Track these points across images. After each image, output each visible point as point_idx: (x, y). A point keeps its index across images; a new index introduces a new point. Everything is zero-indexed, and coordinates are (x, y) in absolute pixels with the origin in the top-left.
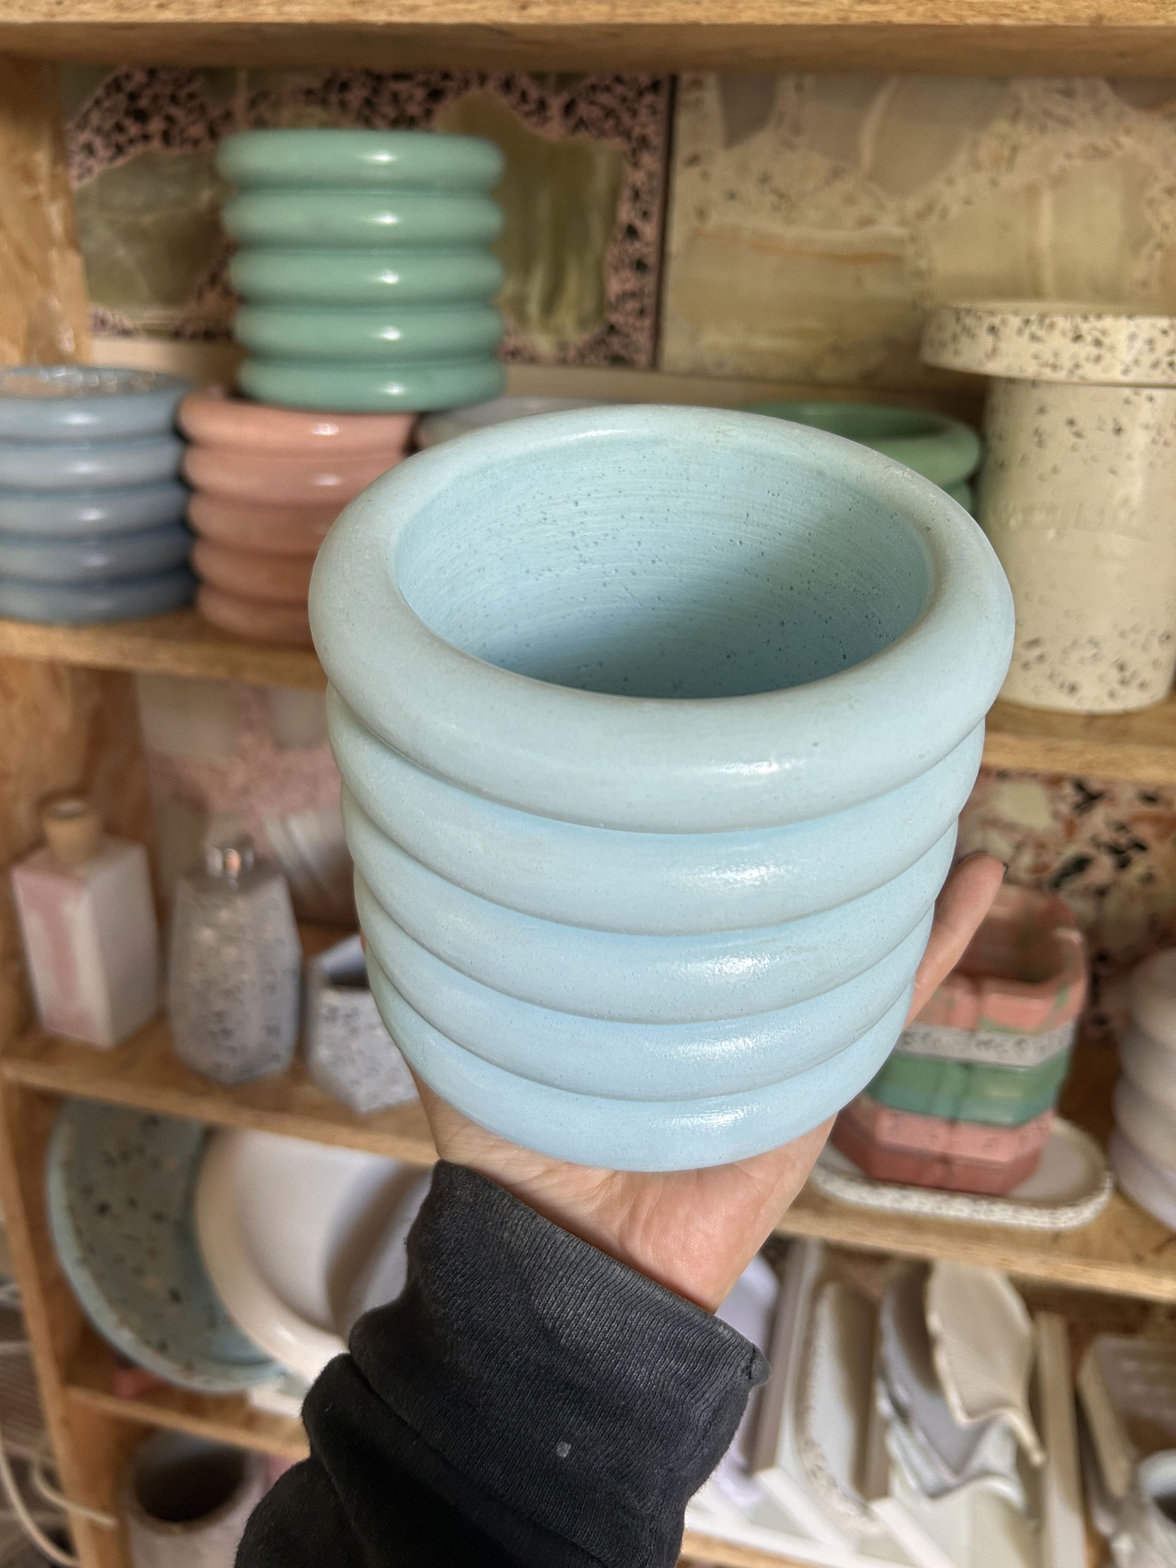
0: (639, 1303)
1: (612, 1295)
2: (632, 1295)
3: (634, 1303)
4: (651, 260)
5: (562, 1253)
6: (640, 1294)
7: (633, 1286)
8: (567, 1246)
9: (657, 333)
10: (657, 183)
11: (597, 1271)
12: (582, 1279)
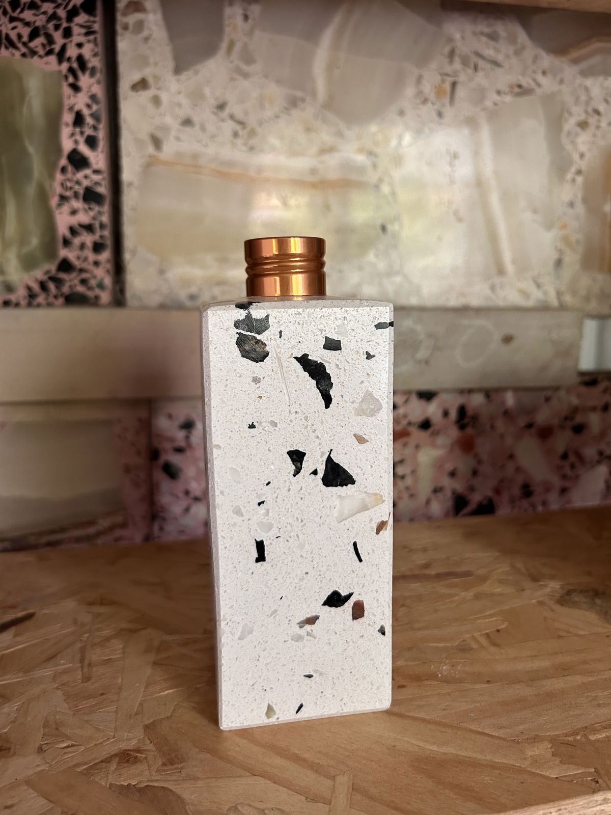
4: (103, 190)
9: (118, 268)
10: (101, 108)
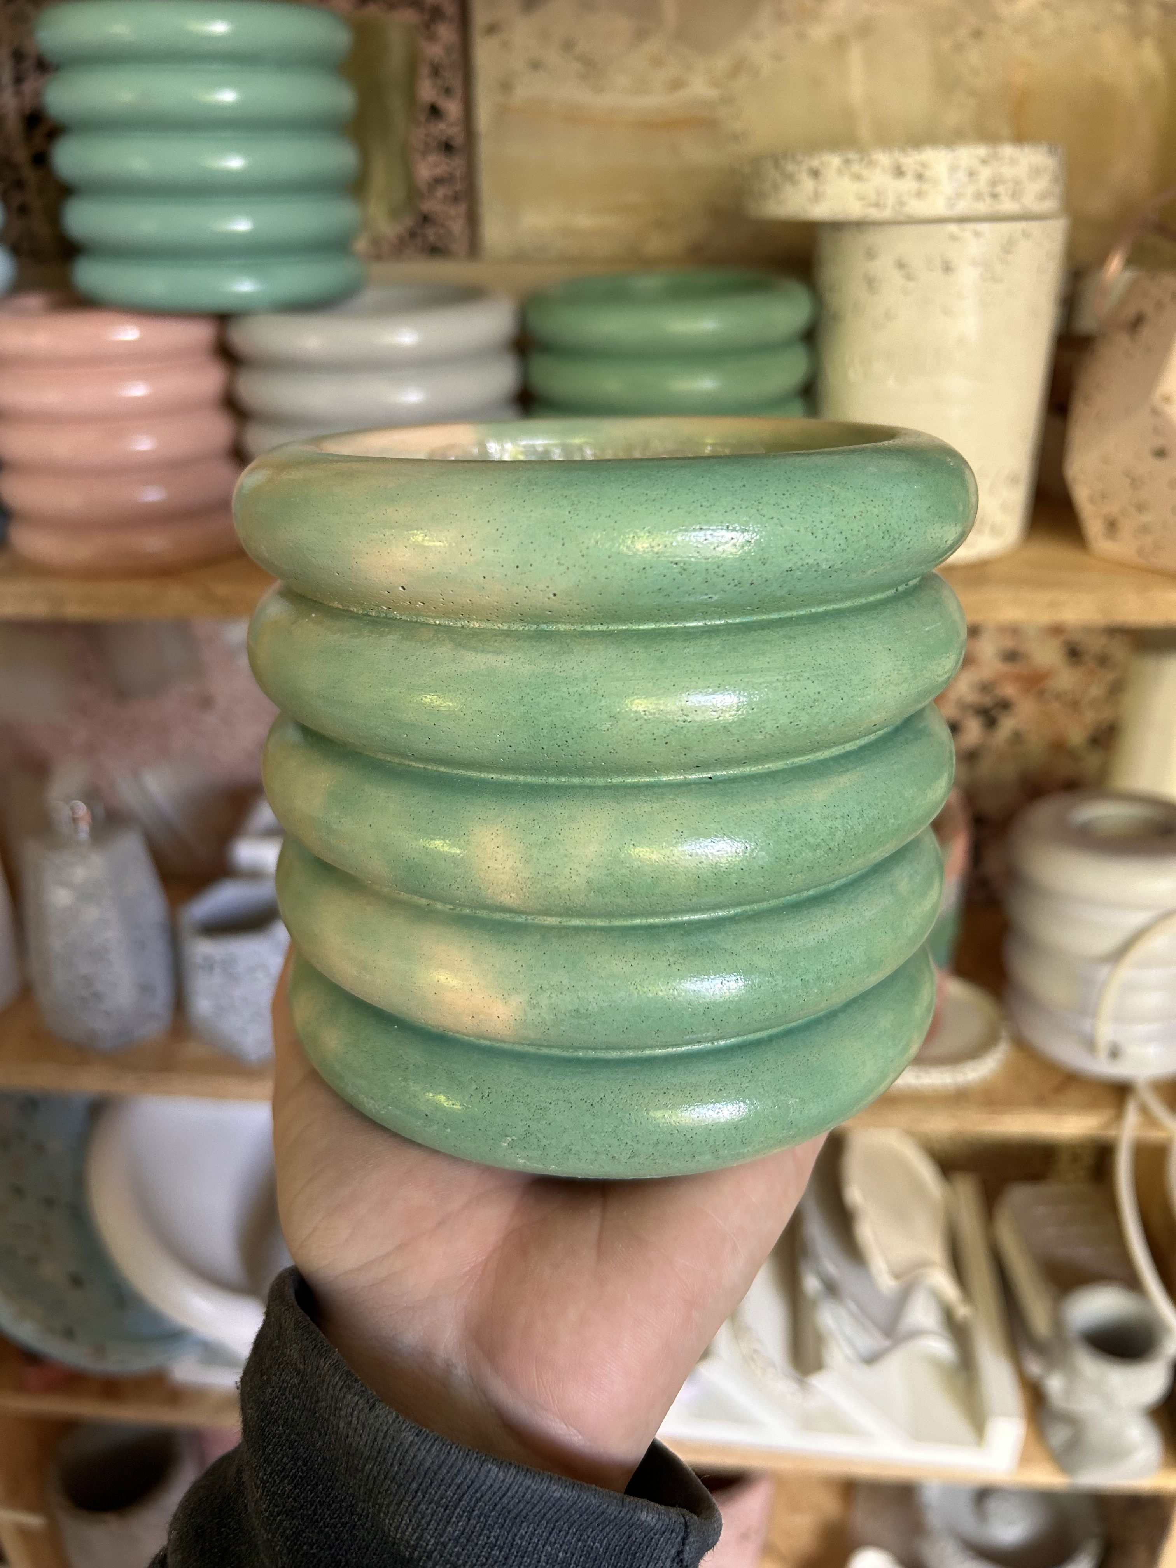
0: (530, 1511)
1: (491, 1508)
2: (520, 1501)
3: (524, 1513)
4: (459, 140)
5: (413, 1459)
6: (530, 1496)
7: (519, 1488)
8: (419, 1449)
10: (456, 56)
11: (465, 1478)
12: (444, 1492)
